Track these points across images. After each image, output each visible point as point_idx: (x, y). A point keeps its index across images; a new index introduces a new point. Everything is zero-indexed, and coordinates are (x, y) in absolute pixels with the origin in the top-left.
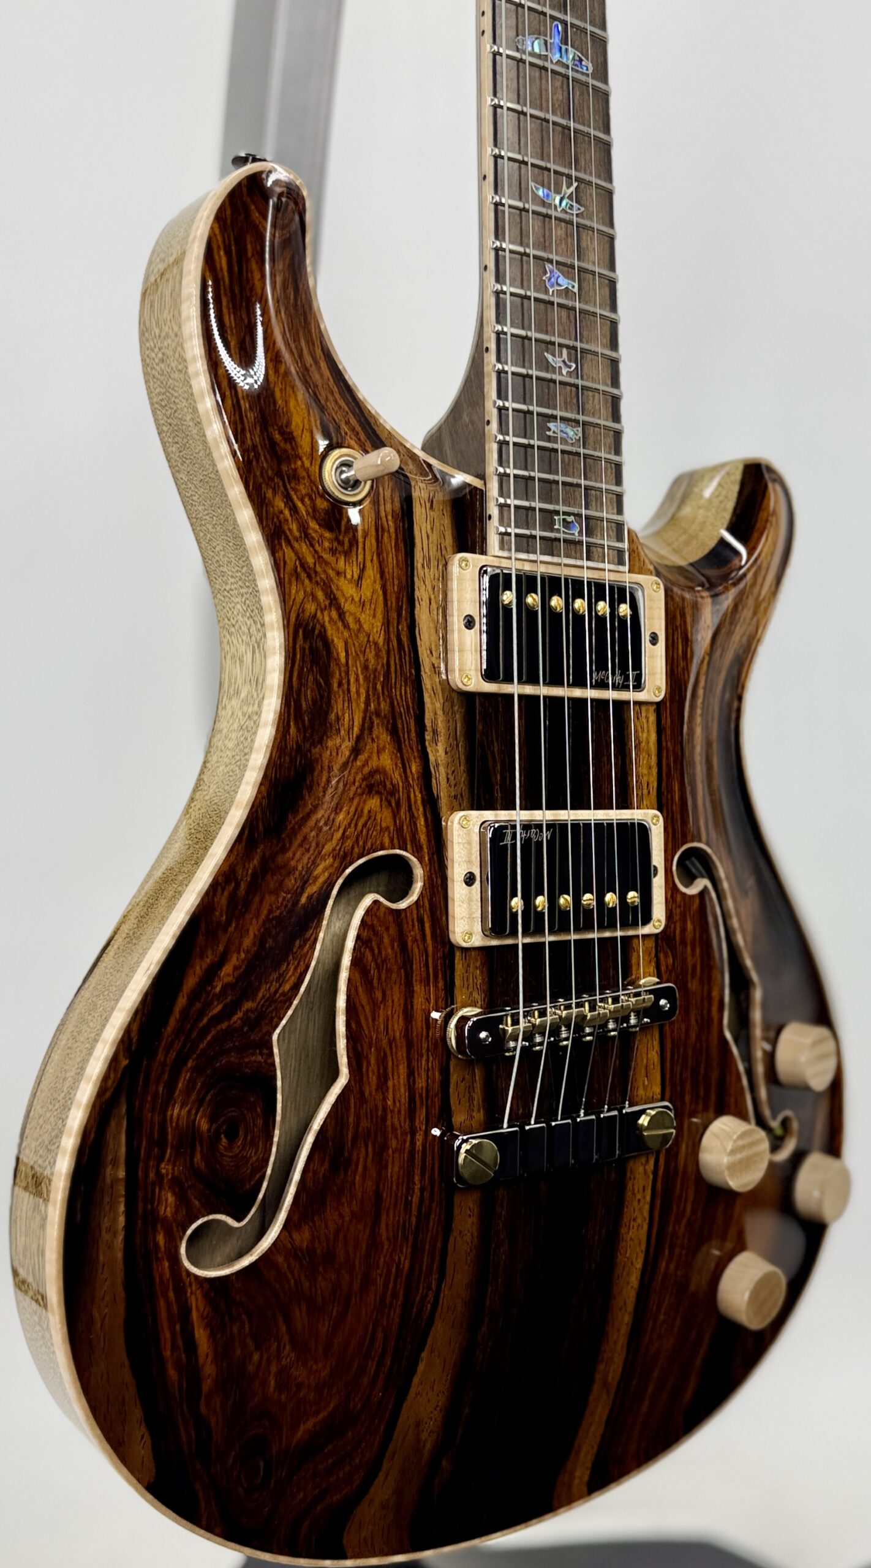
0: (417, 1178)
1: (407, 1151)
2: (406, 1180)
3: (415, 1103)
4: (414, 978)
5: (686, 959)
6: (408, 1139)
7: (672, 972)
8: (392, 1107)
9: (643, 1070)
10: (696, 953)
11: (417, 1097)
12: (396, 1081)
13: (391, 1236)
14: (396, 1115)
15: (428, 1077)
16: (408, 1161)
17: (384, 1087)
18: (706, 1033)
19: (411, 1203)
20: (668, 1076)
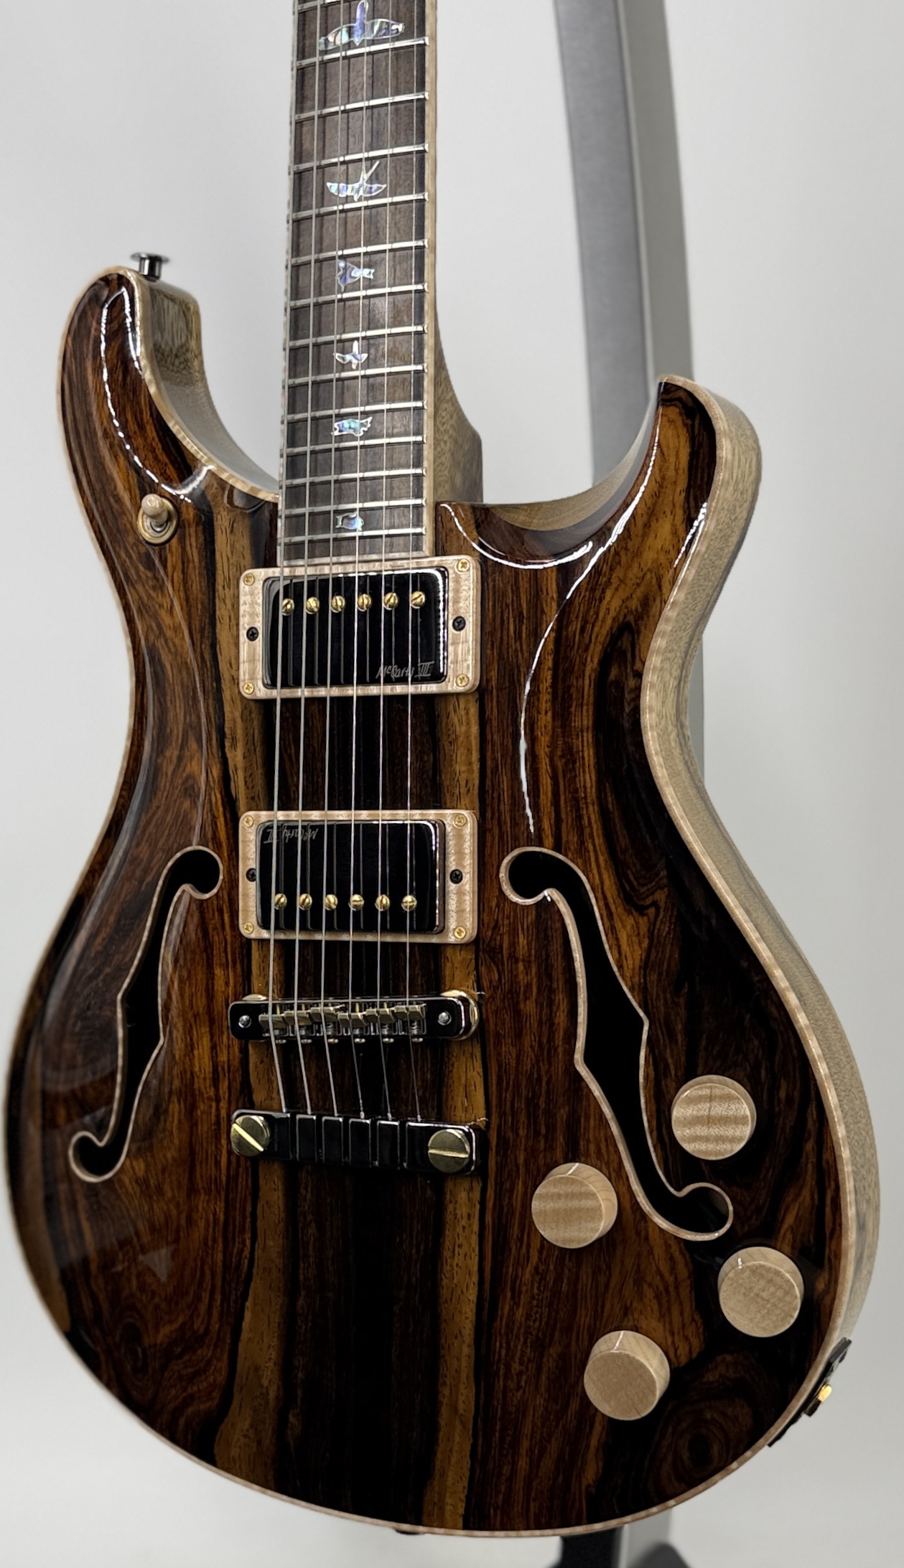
2: (214, 1140)
3: (218, 1073)
4: (215, 962)
5: (517, 976)
6: (214, 1104)
7: (498, 989)
8: (198, 1074)
9: (462, 1089)
10: (531, 971)
11: (220, 1068)
12: (201, 1051)
13: (206, 1186)
14: (201, 1081)
15: (229, 1053)
16: (215, 1124)
17: (191, 1055)
18: (546, 1062)
19: (220, 1162)
20: (494, 1101)
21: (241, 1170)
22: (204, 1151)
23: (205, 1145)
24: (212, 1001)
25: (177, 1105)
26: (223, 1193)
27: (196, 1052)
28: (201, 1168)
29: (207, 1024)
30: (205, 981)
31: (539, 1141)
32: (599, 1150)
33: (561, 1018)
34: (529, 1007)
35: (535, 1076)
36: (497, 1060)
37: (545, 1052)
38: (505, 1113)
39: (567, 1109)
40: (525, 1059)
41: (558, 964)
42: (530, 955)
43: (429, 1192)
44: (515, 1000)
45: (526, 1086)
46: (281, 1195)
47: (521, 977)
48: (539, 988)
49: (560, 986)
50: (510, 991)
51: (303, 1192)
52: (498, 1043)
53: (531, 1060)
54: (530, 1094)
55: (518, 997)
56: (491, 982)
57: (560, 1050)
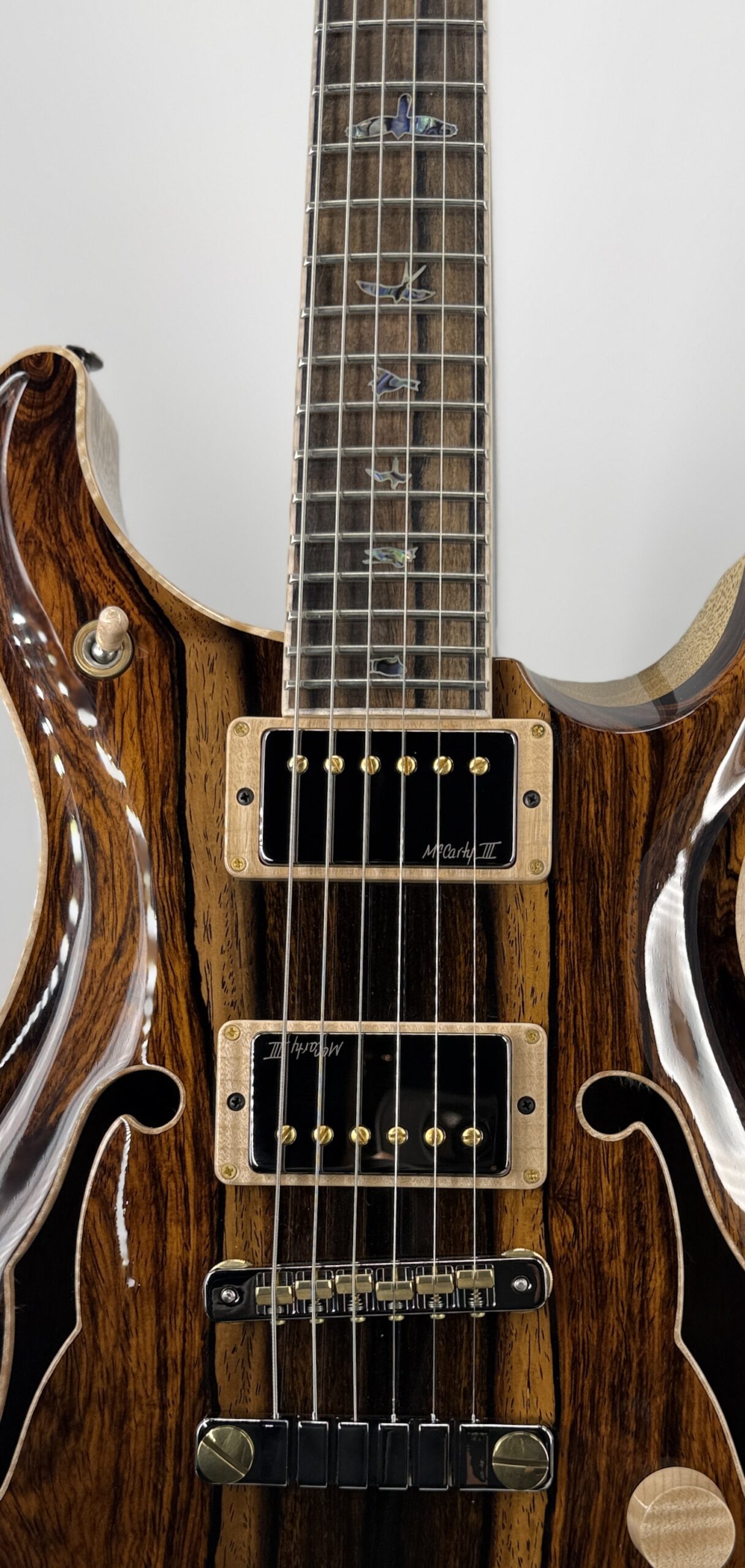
0: (169, 1463)
1: (155, 1428)
2: (154, 1462)
3: (166, 1370)
4: (168, 1218)
5: (599, 1230)
6: (157, 1411)
7: (574, 1246)
8: (135, 1370)
9: (523, 1379)
10: (618, 1223)
11: (169, 1362)
12: (141, 1339)
13: (137, 1527)
14: (140, 1381)
15: (184, 1340)
16: (156, 1440)
17: (125, 1346)
18: (638, 1339)
19: (162, 1492)
20: (567, 1392)
21: (194, 1502)
22: (138, 1478)
23: (139, 1469)
24: (162, 1269)
25: (98, 1415)
26: (163, 1538)
27: (133, 1342)
28: (131, 1502)
29: (153, 1300)
30: (151, 1245)
31: (627, 1441)
32: (705, 1449)
33: (657, 1283)
34: (615, 1269)
35: (623, 1356)
36: (573, 1338)
37: (637, 1326)
38: (581, 1406)
39: (664, 1397)
40: (610, 1334)
41: (653, 1214)
42: (616, 1204)
43: (473, 1517)
44: (597, 1260)
45: (610, 1370)
46: (253, 1534)
47: (604, 1230)
48: (629, 1245)
49: (656, 1242)
50: (591, 1249)
51: (288, 1526)
52: (573, 1315)
53: (618, 1335)
54: (616, 1380)
55: (601, 1256)
56: (564, 1237)
57: (657, 1322)
